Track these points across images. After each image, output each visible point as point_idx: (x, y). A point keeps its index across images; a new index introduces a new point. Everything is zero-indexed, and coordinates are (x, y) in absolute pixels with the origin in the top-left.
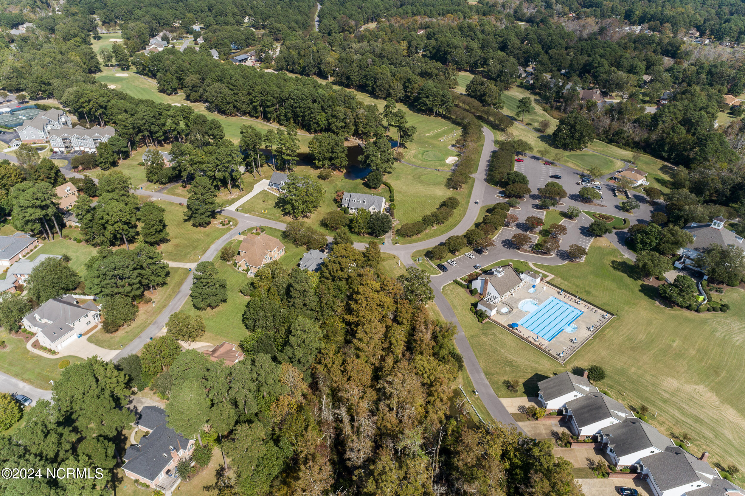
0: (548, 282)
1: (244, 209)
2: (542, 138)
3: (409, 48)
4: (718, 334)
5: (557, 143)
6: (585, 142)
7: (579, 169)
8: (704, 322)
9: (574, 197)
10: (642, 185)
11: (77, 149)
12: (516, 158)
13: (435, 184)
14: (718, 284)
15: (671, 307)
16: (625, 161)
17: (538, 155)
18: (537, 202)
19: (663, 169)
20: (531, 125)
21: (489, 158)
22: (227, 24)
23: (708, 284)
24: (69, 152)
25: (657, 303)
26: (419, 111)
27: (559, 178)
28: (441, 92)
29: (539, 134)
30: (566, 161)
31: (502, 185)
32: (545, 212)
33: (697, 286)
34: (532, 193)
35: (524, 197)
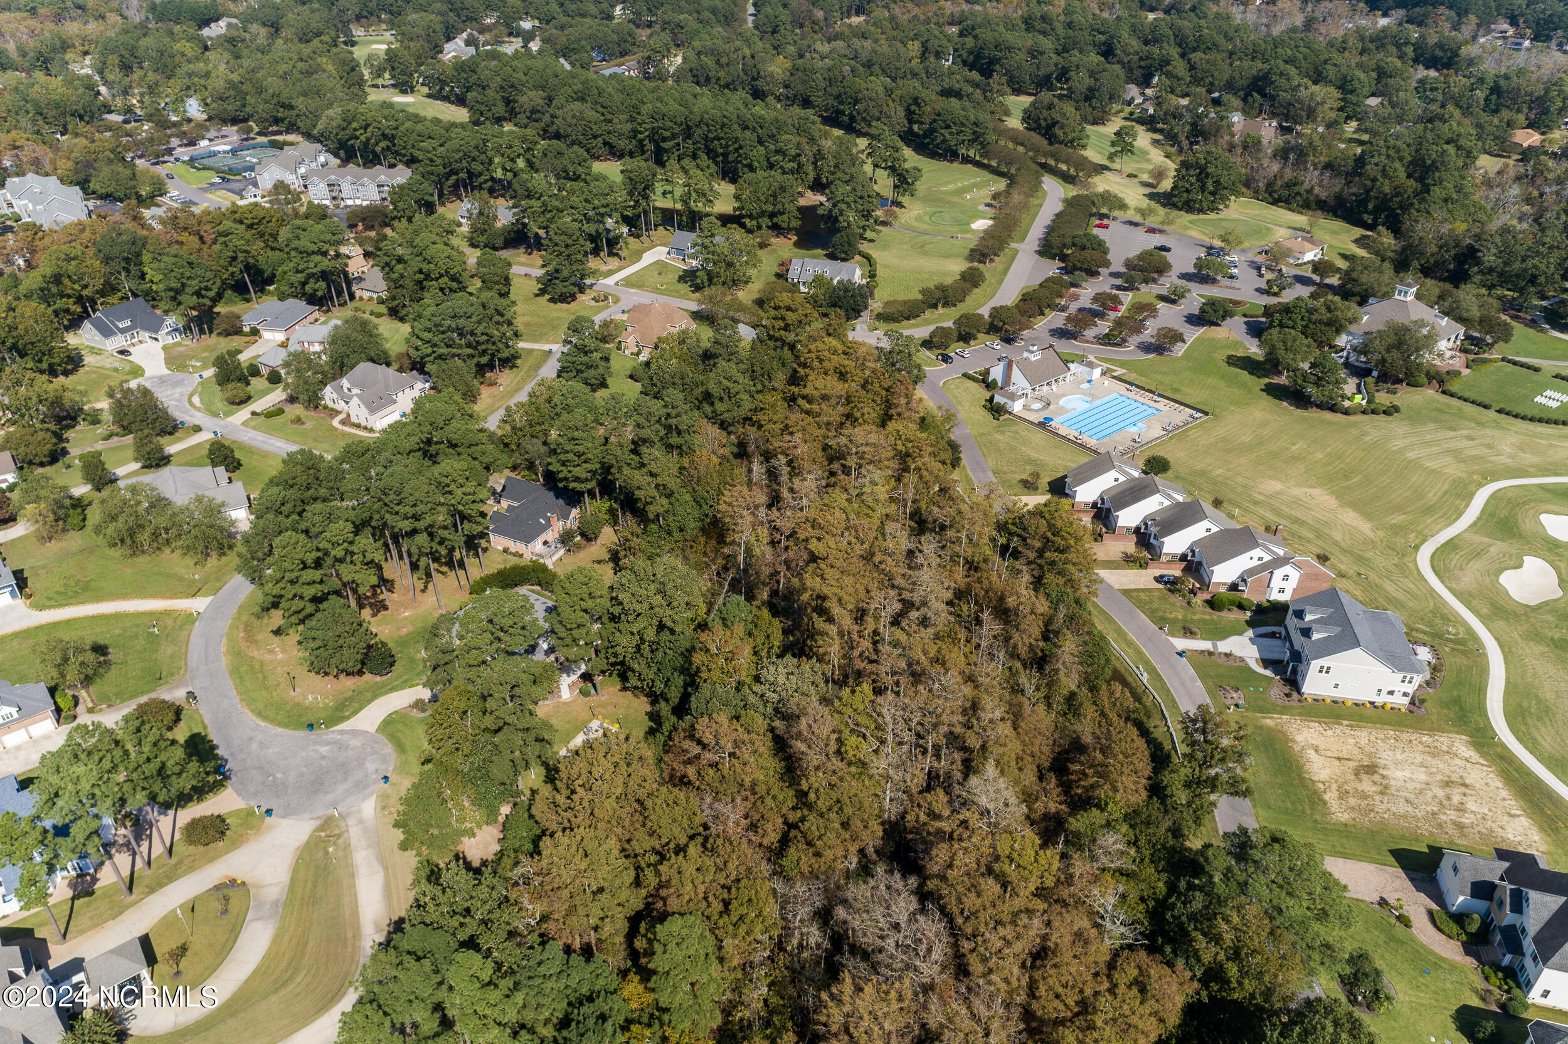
0: (1114, 377)
1: (628, 282)
2: (1151, 196)
3: (923, 53)
4: (1367, 439)
5: (1175, 200)
6: (1224, 199)
7: (1207, 239)
8: (1354, 425)
9: (1185, 276)
10: (1313, 261)
11: (350, 202)
12: (1098, 222)
13: (947, 256)
14: (1393, 383)
15: (1306, 409)
16: (1294, 228)
17: (1138, 218)
18: (1119, 282)
19: (1359, 242)
20: (1135, 176)
21: (1049, 223)
22: (583, 16)
23: (1377, 383)
24: (337, 206)
25: (1285, 404)
26: (933, 155)
27: (1167, 250)
28: (972, 118)
29: (1148, 191)
30: (1186, 228)
31: (1063, 258)
32: (1130, 294)
33: (1359, 386)
34: (1113, 268)
35: (1099, 273)
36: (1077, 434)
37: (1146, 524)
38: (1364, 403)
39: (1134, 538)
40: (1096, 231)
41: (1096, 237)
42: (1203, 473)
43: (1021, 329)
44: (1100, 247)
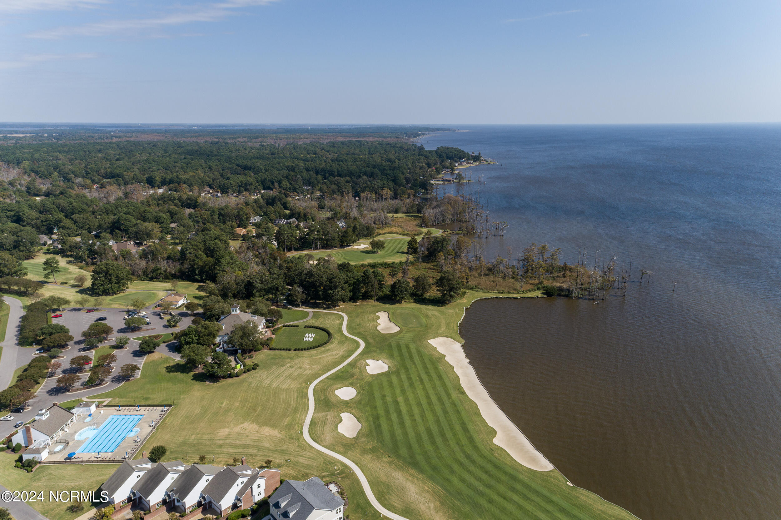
0: (105, 406)
2: (81, 292)
4: (253, 385)
5: (97, 291)
6: (124, 284)
7: (124, 307)
8: (243, 381)
9: (120, 331)
10: (183, 304)
12: (53, 315)
14: (249, 353)
15: (219, 381)
16: (167, 290)
17: (78, 306)
18: (83, 346)
19: (199, 289)
20: (66, 283)
21: (18, 324)
23: (242, 355)
25: (207, 383)
27: (104, 319)
29: (77, 289)
30: (110, 304)
31: (38, 343)
32: (93, 351)
33: (235, 359)
34: (75, 340)
35: (67, 345)
36: (96, 455)
37: (168, 495)
38: (242, 367)
39: (164, 508)
40: (55, 321)
41: (57, 325)
42: (185, 443)
43: (26, 400)
44: (62, 330)
